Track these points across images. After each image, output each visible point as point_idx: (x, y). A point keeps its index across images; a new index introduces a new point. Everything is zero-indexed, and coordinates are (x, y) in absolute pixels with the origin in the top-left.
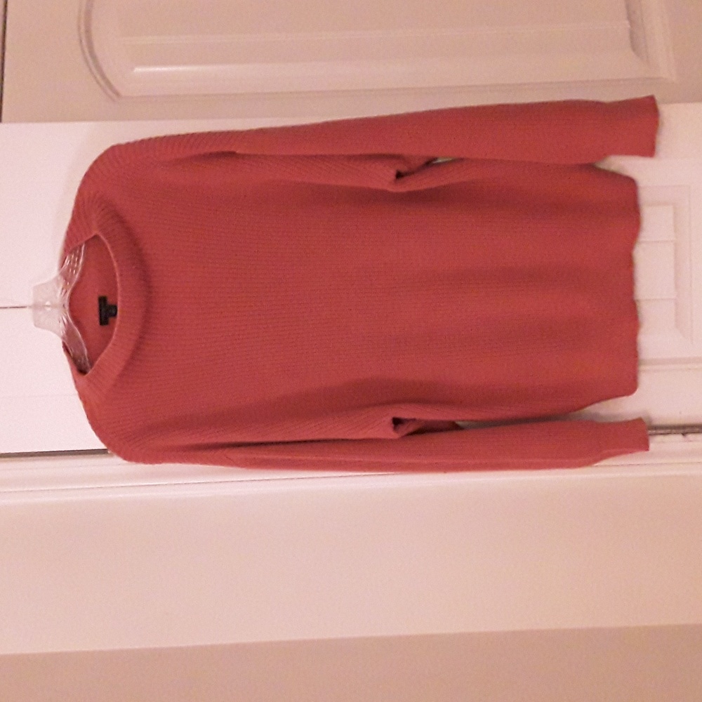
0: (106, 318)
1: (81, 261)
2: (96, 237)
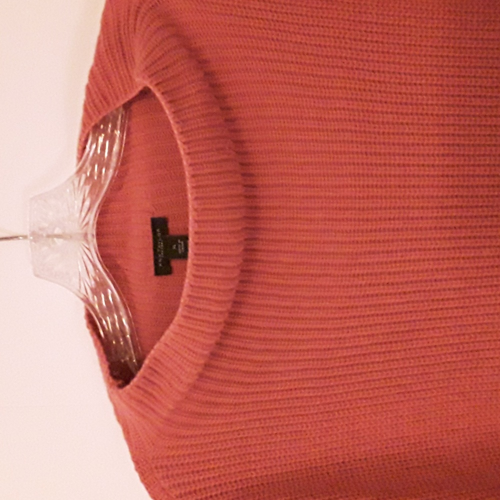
0: (167, 263)
1: (116, 148)
2: (145, 93)
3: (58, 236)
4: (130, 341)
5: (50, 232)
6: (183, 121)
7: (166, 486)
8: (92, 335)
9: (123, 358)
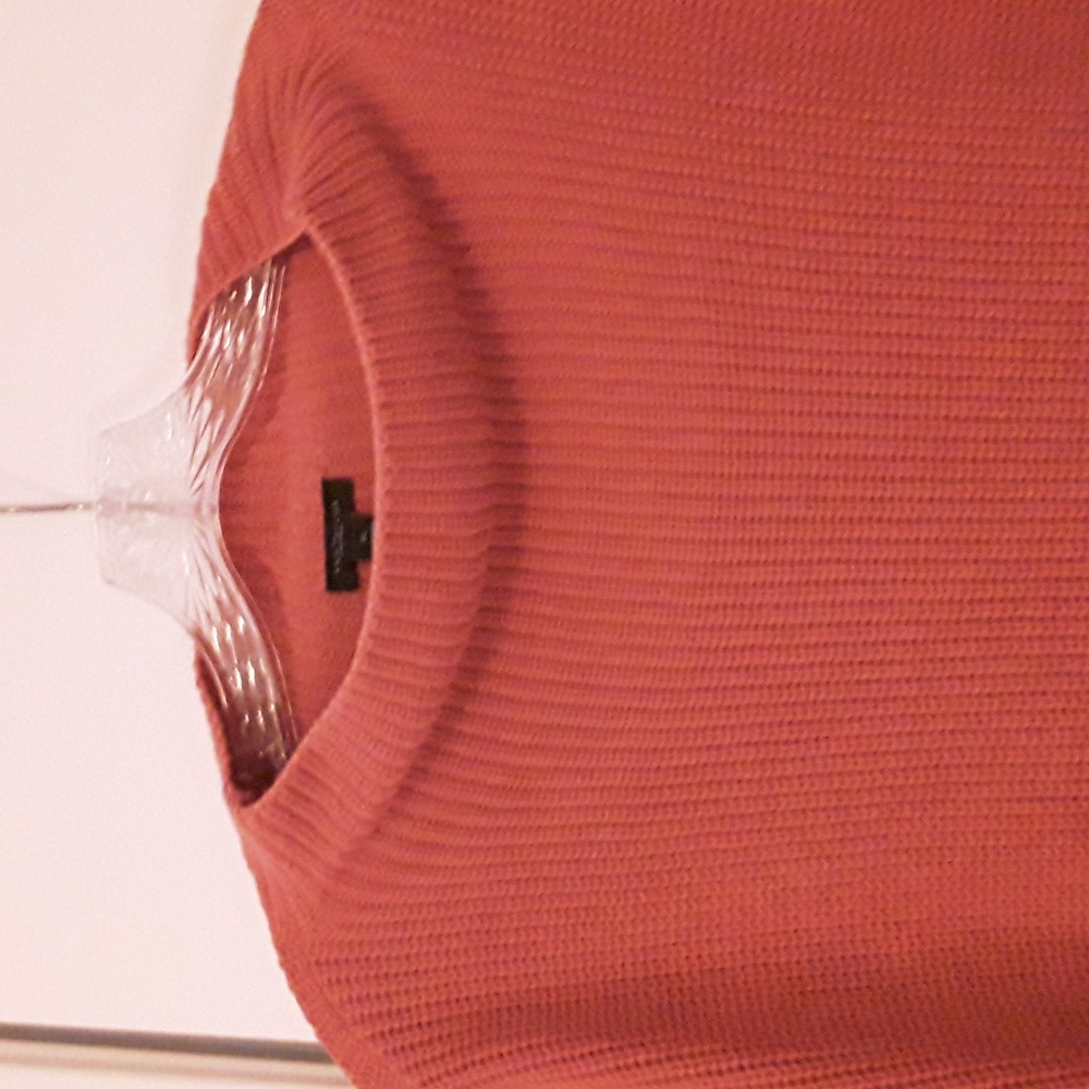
0: (350, 567)
2: (304, 242)
3: (151, 507)
4: (275, 718)
5: (135, 499)
6: (369, 299)
7: (335, 999)
8: (205, 701)
9: (263, 749)
